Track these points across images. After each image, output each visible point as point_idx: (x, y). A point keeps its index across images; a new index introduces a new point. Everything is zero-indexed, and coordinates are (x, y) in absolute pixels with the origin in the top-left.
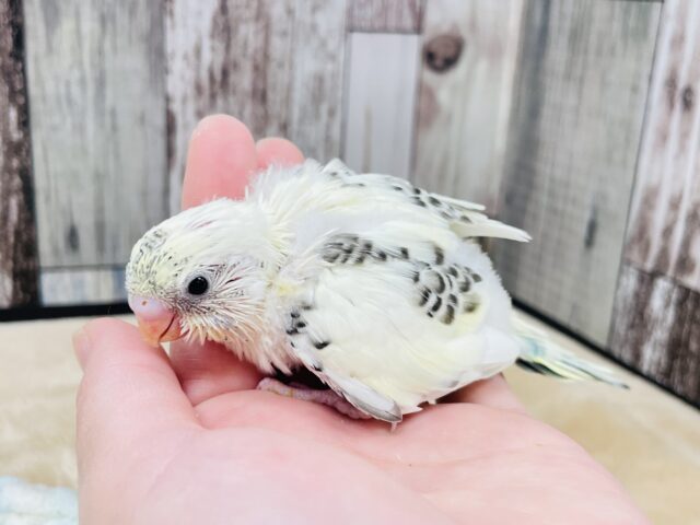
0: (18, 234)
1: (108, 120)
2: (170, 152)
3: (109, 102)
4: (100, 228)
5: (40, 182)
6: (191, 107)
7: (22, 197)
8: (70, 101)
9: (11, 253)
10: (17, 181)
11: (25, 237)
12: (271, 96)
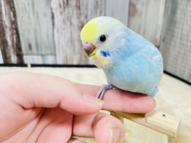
1: (36, 15)
2: (53, 24)
3: (36, 10)
4: (37, 44)
5: (20, 32)
6: (58, 11)
7: (17, 35)
8: (26, 10)
9: (16, 50)
10: (15, 32)
11: (18, 46)
12: (81, 7)
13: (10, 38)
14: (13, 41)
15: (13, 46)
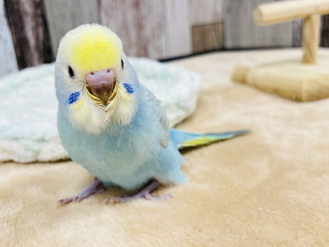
0: (44, 44)
5: (50, 19)
7: (43, 27)
10: (40, 21)
11: (47, 45)
13: (33, 34)
14: (37, 38)
15: (37, 47)
